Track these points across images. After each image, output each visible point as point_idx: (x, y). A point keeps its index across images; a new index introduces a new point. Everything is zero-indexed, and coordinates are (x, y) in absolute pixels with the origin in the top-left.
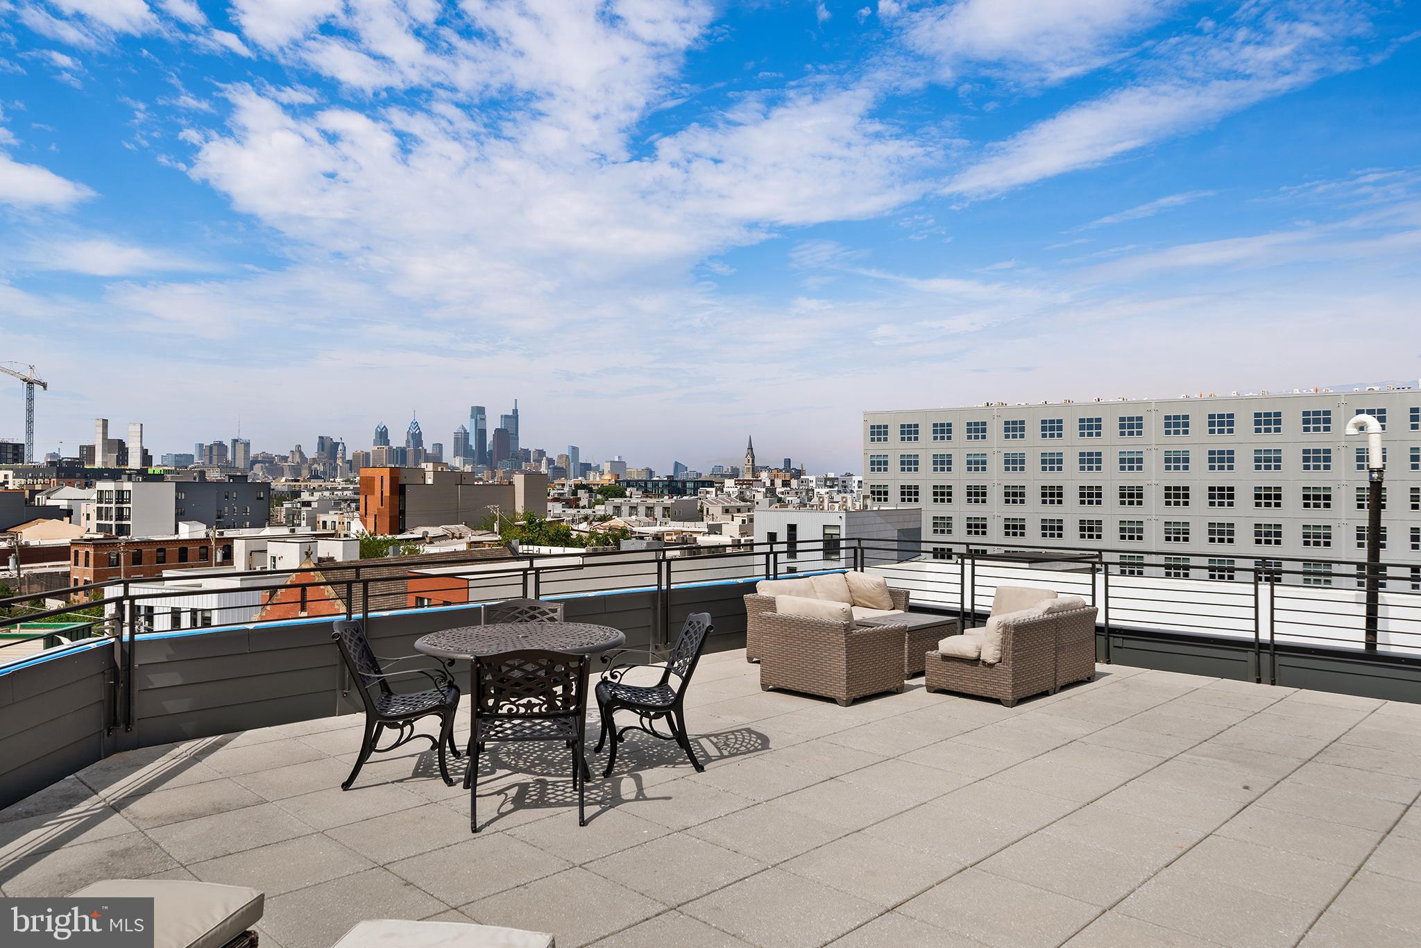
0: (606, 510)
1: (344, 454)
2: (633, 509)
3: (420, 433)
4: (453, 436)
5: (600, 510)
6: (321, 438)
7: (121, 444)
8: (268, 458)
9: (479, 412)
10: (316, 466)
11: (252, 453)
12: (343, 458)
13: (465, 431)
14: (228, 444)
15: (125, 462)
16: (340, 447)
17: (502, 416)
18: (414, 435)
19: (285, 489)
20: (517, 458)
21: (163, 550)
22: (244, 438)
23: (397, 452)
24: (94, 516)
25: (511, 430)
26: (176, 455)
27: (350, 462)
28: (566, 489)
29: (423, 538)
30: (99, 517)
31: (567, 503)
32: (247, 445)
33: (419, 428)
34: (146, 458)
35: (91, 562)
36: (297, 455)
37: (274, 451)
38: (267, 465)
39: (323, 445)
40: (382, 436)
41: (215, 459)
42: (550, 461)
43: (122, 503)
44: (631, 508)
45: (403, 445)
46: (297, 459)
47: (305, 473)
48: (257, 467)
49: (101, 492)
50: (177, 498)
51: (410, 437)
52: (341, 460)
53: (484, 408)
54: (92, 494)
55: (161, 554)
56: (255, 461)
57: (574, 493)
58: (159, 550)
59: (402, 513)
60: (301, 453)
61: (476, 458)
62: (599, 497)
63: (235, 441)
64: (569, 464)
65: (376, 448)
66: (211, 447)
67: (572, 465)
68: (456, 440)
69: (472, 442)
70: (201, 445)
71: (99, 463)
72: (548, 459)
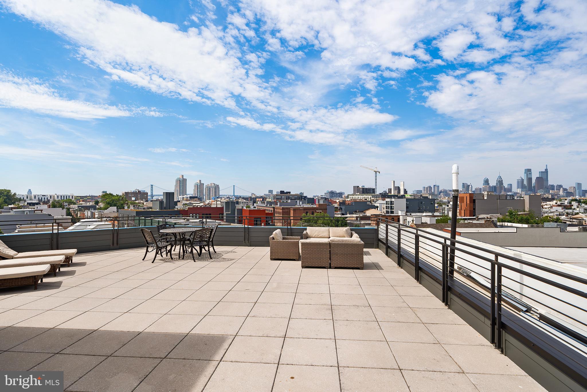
1: (472, 189)
3: (502, 180)
4: (517, 181)
6: (463, 184)
7: (398, 187)
8: (445, 191)
9: (528, 171)
11: (440, 189)
13: (522, 178)
14: (432, 187)
15: (400, 193)
16: (470, 186)
17: (539, 172)
18: (499, 181)
19: (446, 201)
20: (548, 188)
21: (393, 218)
22: (437, 184)
23: (492, 187)
25: (544, 177)
26: (417, 191)
27: (474, 191)
28: (567, 201)
30: (386, 209)
31: (564, 207)
32: (438, 187)
33: (501, 179)
34: (406, 192)
37: (447, 188)
38: (445, 193)
39: (464, 186)
40: (487, 182)
41: (428, 191)
43: (392, 205)
45: (495, 185)
48: (441, 194)
49: (387, 201)
50: (406, 203)
51: (498, 182)
52: (470, 191)
53: (531, 169)
54: (385, 202)
56: (441, 192)
57: (570, 203)
59: (474, 209)
61: (527, 189)
63: (435, 186)
64: (575, 191)
65: (484, 186)
66: (427, 188)
67: (577, 191)
68: (518, 182)
69: (525, 183)
70: (424, 187)
71: (392, 194)
72: (564, 189)
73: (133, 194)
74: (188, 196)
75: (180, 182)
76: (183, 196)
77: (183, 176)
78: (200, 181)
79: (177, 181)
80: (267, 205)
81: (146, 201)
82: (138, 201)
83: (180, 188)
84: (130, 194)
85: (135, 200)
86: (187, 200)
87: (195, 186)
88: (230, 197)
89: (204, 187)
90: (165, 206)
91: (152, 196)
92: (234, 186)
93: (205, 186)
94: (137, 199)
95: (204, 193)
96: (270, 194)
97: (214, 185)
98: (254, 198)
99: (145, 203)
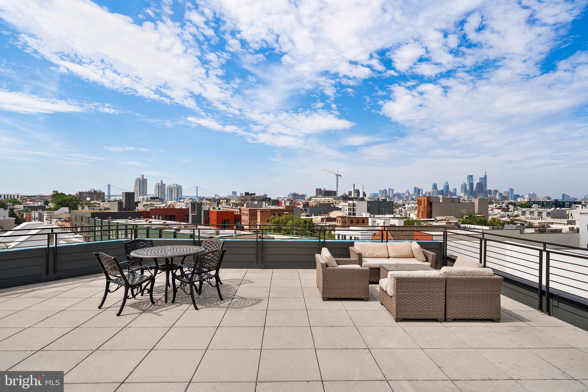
0: (518, 213)
1: (422, 193)
2: (532, 213)
3: (448, 185)
4: (460, 186)
5: (516, 213)
6: (415, 188)
7: (358, 191)
8: (399, 194)
9: (470, 177)
10: (413, 196)
11: (394, 193)
12: (422, 194)
13: (465, 184)
14: (388, 190)
15: (359, 196)
16: (421, 190)
17: (480, 178)
19: (401, 203)
20: (486, 193)
22: (392, 188)
23: (440, 191)
24: (347, 210)
25: (484, 183)
26: (373, 194)
27: (424, 195)
28: (504, 205)
29: (434, 220)
30: (349, 211)
31: (503, 210)
32: (393, 190)
34: (364, 195)
35: (341, 222)
36: (408, 193)
37: (400, 192)
38: (399, 196)
39: (415, 190)
40: (435, 186)
41: (384, 194)
42: (500, 194)
43: (354, 207)
44: (531, 212)
45: (442, 189)
46: (408, 194)
47: (410, 198)
48: (396, 197)
49: (349, 204)
50: (367, 206)
51: (445, 187)
53: (473, 175)
54: (347, 204)
55: (358, 221)
56: (395, 195)
57: (507, 206)
58: (357, 220)
59: (431, 211)
60: (409, 192)
61: (469, 193)
62: (518, 207)
63: (390, 189)
64: (509, 195)
65: (433, 190)
66: (383, 191)
67: (510, 196)
68: (462, 187)
69: (468, 187)
70: (380, 191)
71: (353, 196)
72: (499, 193)
73: (88, 194)
74: (149, 197)
75: (140, 182)
76: (143, 197)
77: (143, 176)
78: (162, 181)
79: (136, 181)
80: (233, 206)
81: (102, 202)
82: (93, 201)
83: (140, 189)
84: (85, 194)
85: (91, 201)
86: (147, 201)
87: (156, 187)
88: (193, 198)
89: (166, 188)
90: (124, 207)
91: (109, 196)
92: (197, 187)
93: (166, 186)
94: (92, 199)
95: (166, 193)
96: (234, 195)
97: (176, 186)
98: (217, 199)
99: (101, 204)
